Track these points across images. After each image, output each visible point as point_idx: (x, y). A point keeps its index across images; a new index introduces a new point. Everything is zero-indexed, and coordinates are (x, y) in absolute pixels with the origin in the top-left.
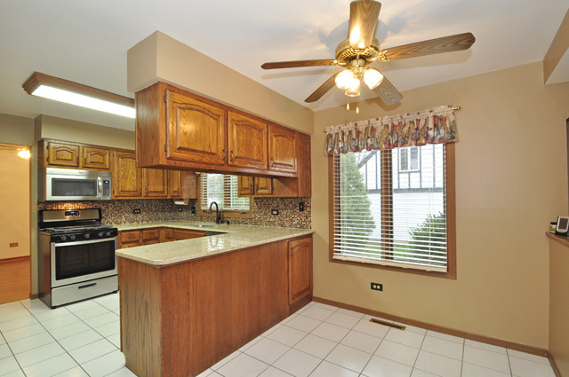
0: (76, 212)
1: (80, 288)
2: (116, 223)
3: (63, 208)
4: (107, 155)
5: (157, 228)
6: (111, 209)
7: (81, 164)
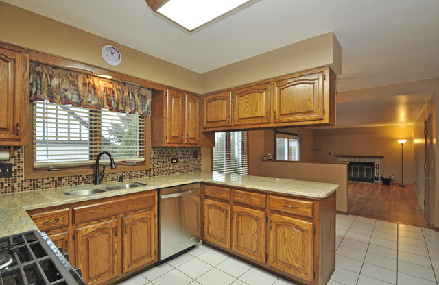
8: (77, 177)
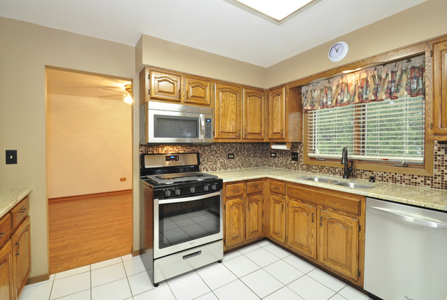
0: (176, 157)
1: (184, 257)
2: (212, 169)
3: (163, 152)
4: (208, 88)
5: (261, 179)
6: (207, 153)
7: (183, 99)
8: (335, 169)
